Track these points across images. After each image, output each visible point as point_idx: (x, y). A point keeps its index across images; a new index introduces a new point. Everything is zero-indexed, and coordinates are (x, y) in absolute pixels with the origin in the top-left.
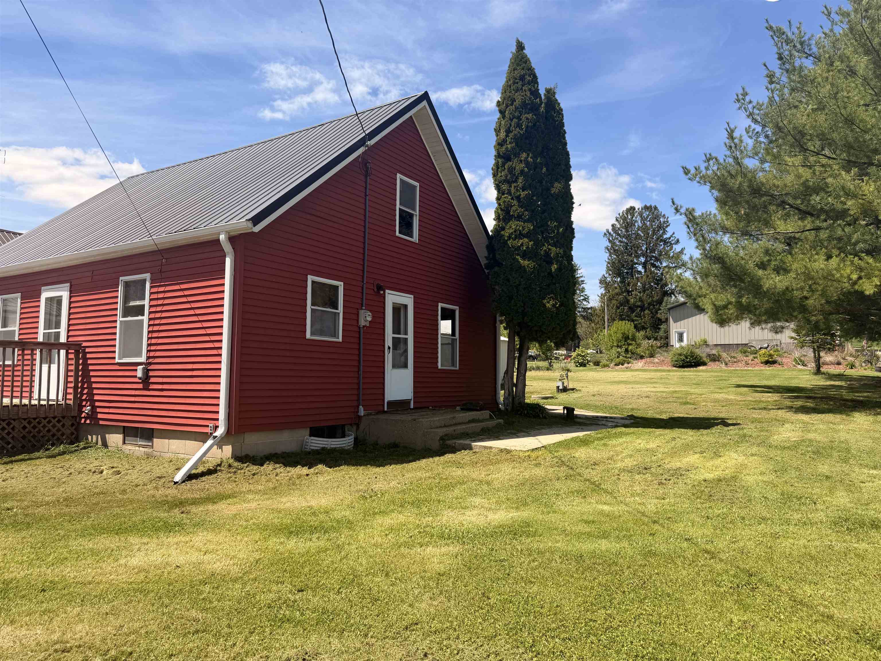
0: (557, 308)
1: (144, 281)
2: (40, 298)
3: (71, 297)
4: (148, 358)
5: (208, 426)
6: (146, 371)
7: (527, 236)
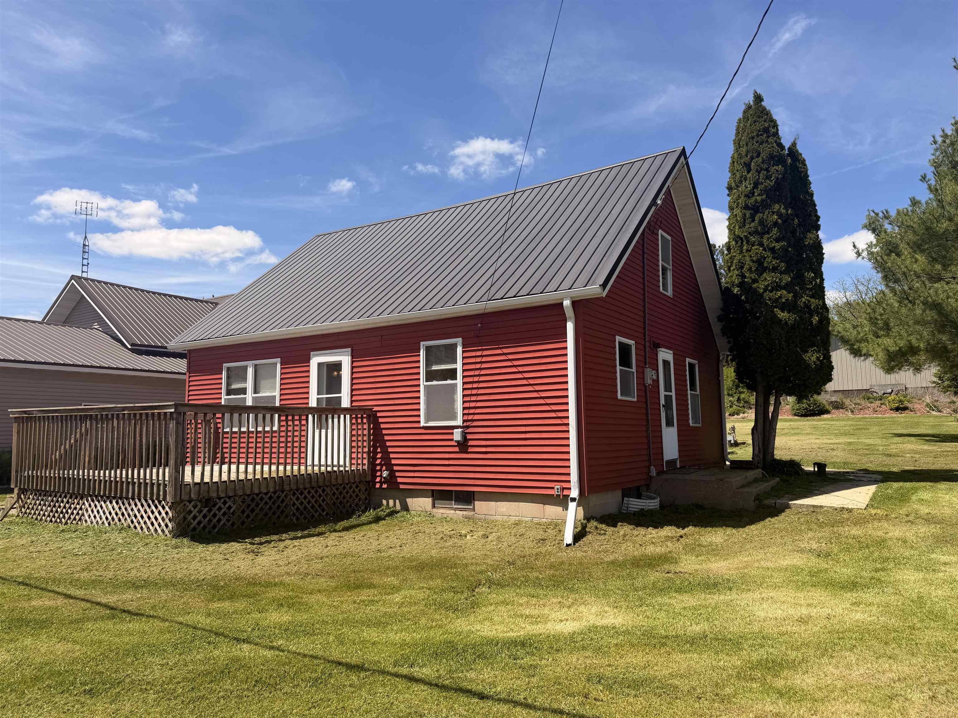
0: (820, 361)
1: (455, 346)
2: (309, 362)
3: (352, 362)
4: (464, 421)
5: (553, 488)
6: (464, 435)
7: (786, 287)
